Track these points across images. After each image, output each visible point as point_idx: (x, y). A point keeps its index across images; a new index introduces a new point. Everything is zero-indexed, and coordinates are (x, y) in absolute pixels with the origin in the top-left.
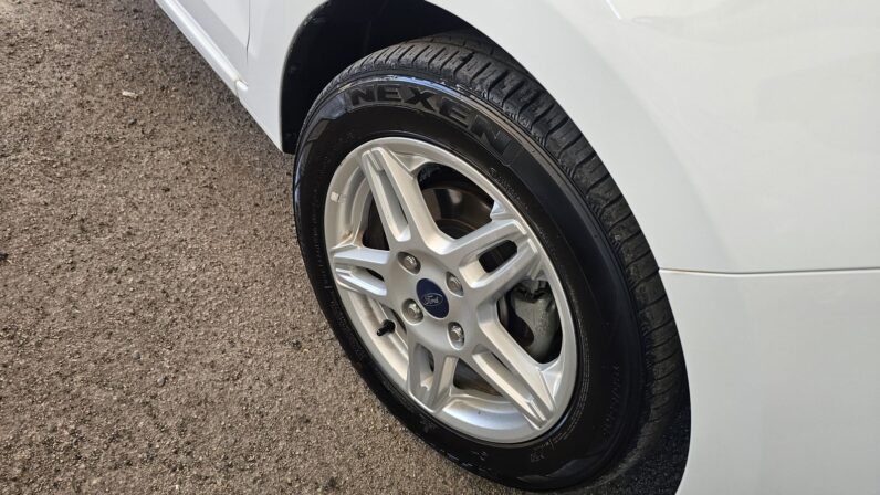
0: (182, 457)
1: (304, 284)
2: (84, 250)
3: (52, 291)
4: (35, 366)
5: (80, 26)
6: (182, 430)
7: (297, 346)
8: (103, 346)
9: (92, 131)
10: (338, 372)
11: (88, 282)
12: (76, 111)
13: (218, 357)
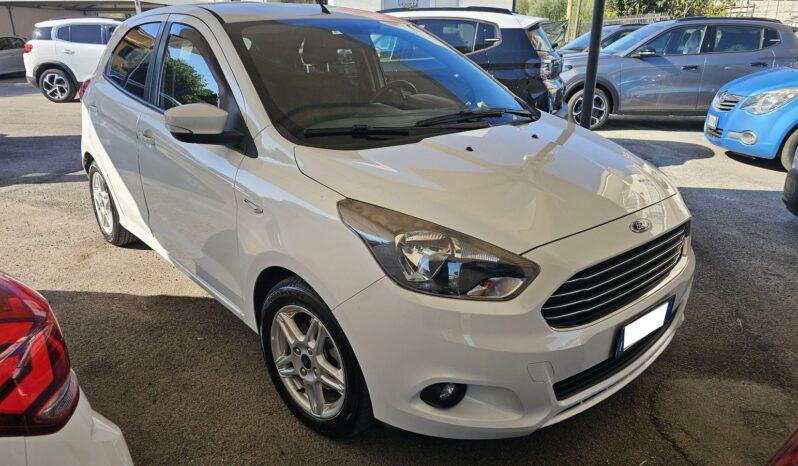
0: (224, 452)
1: (275, 393)
2: (185, 395)
3: (174, 409)
4: (169, 432)
5: (179, 318)
6: (224, 443)
7: (271, 413)
8: (193, 423)
9: (186, 354)
10: (287, 421)
11: (187, 404)
12: (179, 349)
13: (238, 421)
